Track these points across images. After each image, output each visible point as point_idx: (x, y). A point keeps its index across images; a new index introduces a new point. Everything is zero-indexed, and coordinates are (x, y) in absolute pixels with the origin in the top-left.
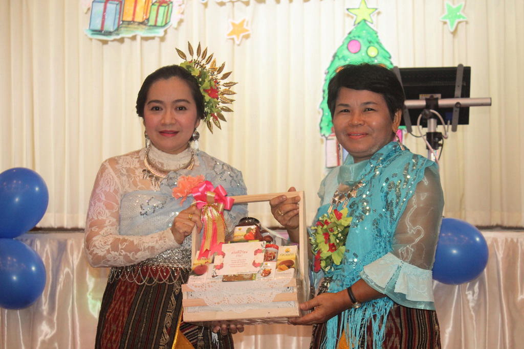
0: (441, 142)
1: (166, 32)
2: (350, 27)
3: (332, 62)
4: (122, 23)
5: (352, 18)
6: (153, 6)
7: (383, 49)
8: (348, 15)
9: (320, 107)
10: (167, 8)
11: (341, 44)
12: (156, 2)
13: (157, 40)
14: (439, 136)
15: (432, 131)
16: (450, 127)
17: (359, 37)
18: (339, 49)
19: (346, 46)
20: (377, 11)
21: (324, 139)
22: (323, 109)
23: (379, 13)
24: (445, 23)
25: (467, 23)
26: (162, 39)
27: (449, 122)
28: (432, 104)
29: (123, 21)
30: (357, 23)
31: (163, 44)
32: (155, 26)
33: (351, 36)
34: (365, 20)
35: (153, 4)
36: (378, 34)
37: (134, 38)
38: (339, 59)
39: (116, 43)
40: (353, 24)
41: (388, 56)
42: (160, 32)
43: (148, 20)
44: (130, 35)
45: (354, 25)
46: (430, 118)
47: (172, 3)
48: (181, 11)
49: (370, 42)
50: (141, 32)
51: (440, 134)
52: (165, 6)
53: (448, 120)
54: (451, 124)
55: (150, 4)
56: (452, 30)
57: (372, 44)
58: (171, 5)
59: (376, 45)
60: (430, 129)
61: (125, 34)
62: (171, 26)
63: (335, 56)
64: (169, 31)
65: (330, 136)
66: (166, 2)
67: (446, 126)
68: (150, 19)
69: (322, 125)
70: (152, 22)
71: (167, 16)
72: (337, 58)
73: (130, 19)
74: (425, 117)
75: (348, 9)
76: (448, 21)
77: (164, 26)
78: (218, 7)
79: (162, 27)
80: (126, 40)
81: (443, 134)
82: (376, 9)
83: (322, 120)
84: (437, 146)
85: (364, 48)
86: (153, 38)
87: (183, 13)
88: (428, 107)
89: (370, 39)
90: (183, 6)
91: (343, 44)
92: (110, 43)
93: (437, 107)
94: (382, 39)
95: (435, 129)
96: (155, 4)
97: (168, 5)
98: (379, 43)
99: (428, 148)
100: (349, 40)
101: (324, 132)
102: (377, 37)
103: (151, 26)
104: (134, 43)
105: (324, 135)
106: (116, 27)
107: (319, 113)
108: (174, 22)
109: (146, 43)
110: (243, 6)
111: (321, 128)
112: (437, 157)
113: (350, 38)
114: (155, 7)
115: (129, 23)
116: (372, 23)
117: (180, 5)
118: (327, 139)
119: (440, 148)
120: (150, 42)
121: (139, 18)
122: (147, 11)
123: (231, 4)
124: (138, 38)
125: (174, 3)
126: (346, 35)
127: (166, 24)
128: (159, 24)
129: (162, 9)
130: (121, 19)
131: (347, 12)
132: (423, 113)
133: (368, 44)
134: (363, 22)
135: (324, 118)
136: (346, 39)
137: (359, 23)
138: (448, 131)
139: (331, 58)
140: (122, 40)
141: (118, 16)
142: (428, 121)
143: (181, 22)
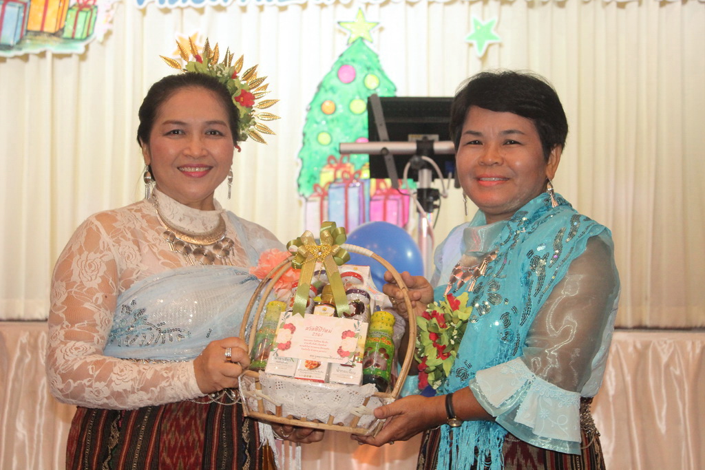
0: (436, 203)
1: (87, 47)
2: (342, 48)
3: (317, 94)
4: (25, 34)
5: (345, 34)
6: (70, 12)
7: (386, 78)
8: (340, 31)
9: (299, 156)
10: (89, 14)
11: (328, 69)
12: (74, 5)
13: (75, 59)
14: (435, 194)
15: (425, 186)
16: (452, 181)
17: (353, 61)
18: (326, 76)
19: (334, 73)
20: (378, 27)
21: (303, 200)
22: (302, 159)
23: (381, 29)
24: (471, 45)
25: (500, 45)
26: (83, 57)
27: (450, 175)
28: (425, 148)
29: (27, 31)
30: (351, 41)
31: (84, 64)
32: (73, 38)
33: (343, 59)
34: (362, 39)
35: (70, 9)
36: (380, 58)
37: (42, 55)
38: (326, 91)
39: (18, 61)
40: (346, 42)
41: (393, 88)
42: (79, 48)
43: (62, 30)
44: (38, 50)
45: (348, 44)
46: (423, 168)
47: (96, 7)
48: (110, 19)
49: (368, 69)
50: (53, 47)
51: (437, 191)
52: (87, 12)
53: (448, 173)
54: (453, 177)
55: (66, 8)
56: (481, 54)
57: (371, 71)
58: (95, 11)
59: (377, 72)
60: (422, 184)
61: (30, 48)
62: (94, 39)
63: (320, 87)
64: (91, 47)
65: (311, 196)
66: (88, 6)
67: (446, 181)
68: (66, 29)
69: (302, 181)
70: (67, 34)
71: (89, 25)
72: (322, 90)
73: (37, 28)
74: (414, 167)
75: (339, 23)
76: (474, 42)
77: (85, 39)
78: (161, 14)
79: (81, 40)
80: (31, 58)
81: (441, 191)
82: (378, 23)
83: (300, 175)
84: (431, 207)
85: (360, 76)
86: (69, 56)
87: (111, 22)
88: (419, 152)
89: (369, 64)
90: (112, 13)
91: (332, 69)
92: (8, 61)
93: (432, 154)
94: (385, 65)
95: (429, 184)
96: (74, 8)
97: (91, 10)
98: (380, 70)
99: (418, 211)
100: (340, 65)
101: (303, 190)
102: (378, 61)
103: (67, 39)
104: (42, 61)
105: (303, 195)
106: (18, 38)
107: (297, 164)
108: (98, 34)
109: (59, 63)
110: (196, 14)
111: (299, 186)
112: (432, 224)
113: (342, 62)
114: (73, 13)
115: (37, 33)
116: (372, 42)
117: (108, 11)
118: (307, 200)
119: (436, 211)
120: (65, 60)
121: (51, 27)
122: (61, 18)
123: (178, 11)
124: (49, 56)
125: (99, 8)
126: (336, 58)
127: (88, 36)
128: (78, 35)
129: (82, 16)
130: (25, 28)
131: (337, 26)
132: (412, 160)
133: (366, 72)
134: (359, 41)
135: (303, 172)
136: (336, 63)
137: (354, 42)
138: (448, 187)
139: (314, 89)
140: (25, 58)
141: (20, 24)
142: (420, 173)
143: (108, 34)
